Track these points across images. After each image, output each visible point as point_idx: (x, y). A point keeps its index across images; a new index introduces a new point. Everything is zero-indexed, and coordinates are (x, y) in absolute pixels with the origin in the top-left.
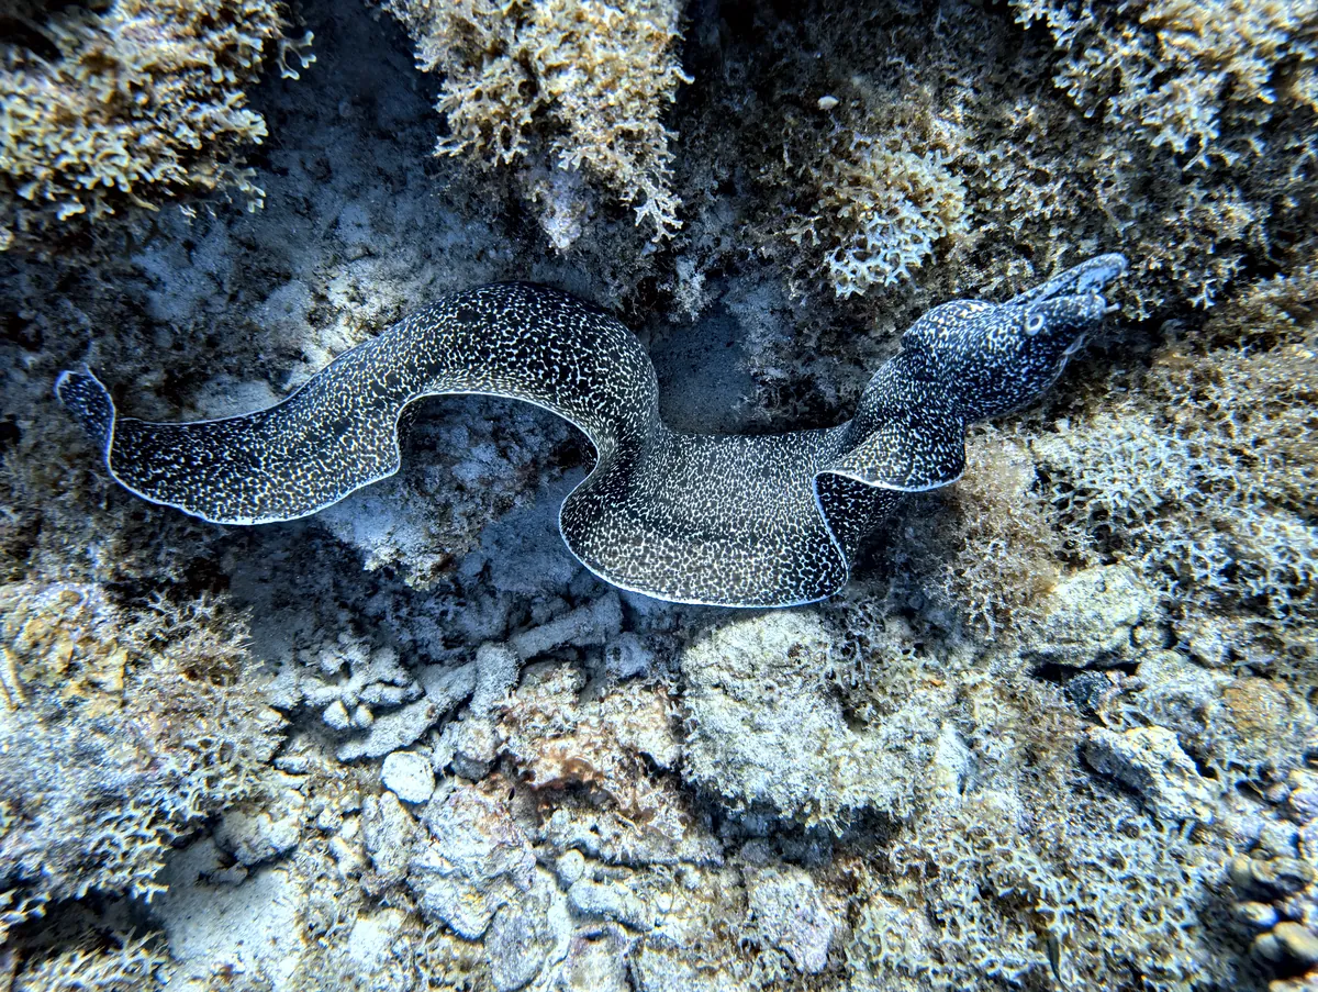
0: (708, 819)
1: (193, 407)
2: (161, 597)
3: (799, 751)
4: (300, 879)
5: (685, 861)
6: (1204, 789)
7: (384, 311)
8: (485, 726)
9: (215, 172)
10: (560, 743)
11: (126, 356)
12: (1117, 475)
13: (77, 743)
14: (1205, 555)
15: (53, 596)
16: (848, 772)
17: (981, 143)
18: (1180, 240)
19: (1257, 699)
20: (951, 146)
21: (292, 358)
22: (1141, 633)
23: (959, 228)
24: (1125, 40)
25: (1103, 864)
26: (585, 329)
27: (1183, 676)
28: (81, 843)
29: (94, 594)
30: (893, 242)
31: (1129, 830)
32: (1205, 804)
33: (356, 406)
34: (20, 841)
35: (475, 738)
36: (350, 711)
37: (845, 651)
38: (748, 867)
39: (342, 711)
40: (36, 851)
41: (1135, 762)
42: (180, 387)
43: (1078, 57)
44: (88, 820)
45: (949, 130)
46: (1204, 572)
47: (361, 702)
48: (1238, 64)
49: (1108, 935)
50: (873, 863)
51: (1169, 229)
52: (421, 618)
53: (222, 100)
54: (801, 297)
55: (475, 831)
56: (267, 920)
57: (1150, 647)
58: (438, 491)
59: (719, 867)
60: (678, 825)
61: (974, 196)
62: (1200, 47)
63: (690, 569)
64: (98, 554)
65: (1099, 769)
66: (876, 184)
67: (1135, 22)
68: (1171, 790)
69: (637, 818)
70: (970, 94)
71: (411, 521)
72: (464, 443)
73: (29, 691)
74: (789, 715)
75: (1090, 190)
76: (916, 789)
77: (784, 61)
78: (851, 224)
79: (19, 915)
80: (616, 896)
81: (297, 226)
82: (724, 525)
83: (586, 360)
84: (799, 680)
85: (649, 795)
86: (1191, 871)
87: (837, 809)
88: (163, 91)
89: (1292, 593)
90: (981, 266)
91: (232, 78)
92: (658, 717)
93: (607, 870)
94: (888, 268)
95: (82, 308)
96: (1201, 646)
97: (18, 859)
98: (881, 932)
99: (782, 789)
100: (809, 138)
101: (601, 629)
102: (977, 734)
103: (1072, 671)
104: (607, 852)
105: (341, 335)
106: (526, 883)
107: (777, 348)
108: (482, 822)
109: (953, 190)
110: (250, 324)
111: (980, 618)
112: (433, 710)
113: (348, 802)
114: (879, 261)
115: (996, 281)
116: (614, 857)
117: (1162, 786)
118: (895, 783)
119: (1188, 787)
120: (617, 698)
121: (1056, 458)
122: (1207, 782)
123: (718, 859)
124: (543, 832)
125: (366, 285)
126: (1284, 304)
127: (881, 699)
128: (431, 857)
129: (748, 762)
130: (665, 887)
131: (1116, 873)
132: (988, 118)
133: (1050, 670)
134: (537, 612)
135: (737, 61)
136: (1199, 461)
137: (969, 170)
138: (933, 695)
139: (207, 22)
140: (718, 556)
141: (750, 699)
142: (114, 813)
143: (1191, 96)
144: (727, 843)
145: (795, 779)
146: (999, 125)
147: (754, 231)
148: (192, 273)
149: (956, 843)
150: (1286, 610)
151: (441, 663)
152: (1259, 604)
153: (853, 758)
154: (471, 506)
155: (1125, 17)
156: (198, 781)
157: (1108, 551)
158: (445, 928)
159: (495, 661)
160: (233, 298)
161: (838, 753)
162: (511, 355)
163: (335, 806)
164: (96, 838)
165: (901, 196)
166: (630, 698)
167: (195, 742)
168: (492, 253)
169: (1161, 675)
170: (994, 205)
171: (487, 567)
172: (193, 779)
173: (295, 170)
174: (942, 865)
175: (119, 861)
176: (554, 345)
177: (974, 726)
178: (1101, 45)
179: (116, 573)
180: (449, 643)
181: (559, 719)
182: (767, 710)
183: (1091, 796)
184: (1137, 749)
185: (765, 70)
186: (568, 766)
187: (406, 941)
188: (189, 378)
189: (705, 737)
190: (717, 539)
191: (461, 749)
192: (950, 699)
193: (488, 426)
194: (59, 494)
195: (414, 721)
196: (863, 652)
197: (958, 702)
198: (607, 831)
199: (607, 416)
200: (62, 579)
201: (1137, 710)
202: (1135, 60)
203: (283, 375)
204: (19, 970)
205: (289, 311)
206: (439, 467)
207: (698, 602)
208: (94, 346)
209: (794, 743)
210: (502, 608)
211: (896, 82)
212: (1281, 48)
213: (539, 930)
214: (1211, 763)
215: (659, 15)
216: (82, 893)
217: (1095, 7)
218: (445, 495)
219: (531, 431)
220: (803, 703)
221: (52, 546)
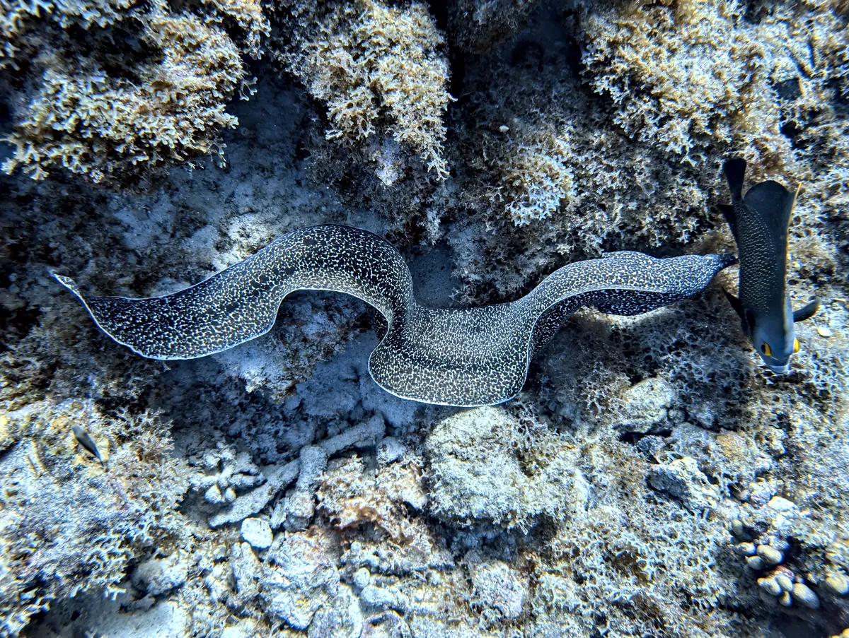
0: (444, 540)
2: (125, 410)
3: (502, 485)
4: (185, 606)
5: (432, 567)
6: (713, 490)
7: (262, 240)
8: (307, 496)
9: (207, 145)
10: (354, 501)
11: (111, 269)
13: (81, 493)
14: (700, 367)
15: (67, 405)
16: (529, 495)
17: (579, 152)
19: (733, 440)
20: (565, 153)
21: (206, 268)
22: (672, 413)
23: (571, 193)
24: (645, 102)
25: (666, 537)
26: (374, 248)
27: (694, 434)
28: (80, 557)
29: (90, 405)
30: (542, 198)
31: (677, 518)
32: (713, 498)
33: (242, 295)
34: (43, 556)
35: (301, 504)
36: (223, 490)
37: (520, 431)
38: (470, 565)
39: (218, 491)
40: (53, 561)
41: (678, 477)
42: (142, 284)
43: (624, 109)
44: (87, 541)
45: (563, 144)
46: (700, 376)
47: (229, 485)
48: (696, 115)
49: (672, 576)
50: (541, 556)
51: (668, 199)
52: (263, 435)
54: (492, 231)
55: (305, 559)
56: (165, 633)
57: (677, 421)
58: (293, 341)
59: (452, 569)
60: (428, 543)
61: (578, 178)
62: (679, 107)
64: (95, 381)
65: (658, 488)
66: (531, 169)
67: (649, 94)
68: (696, 492)
69: (402, 544)
70: (572, 128)
71: (276, 361)
72: (309, 312)
73: (48, 463)
75: (632, 177)
76: (566, 503)
77: (480, 109)
78: (520, 189)
79: (36, 608)
80: (390, 594)
81: (209, 196)
82: (459, 361)
83: (376, 264)
84: (498, 446)
85: (410, 528)
86: (710, 537)
87: (526, 515)
88: (190, 100)
90: (582, 215)
91: (221, 97)
92: (412, 482)
93: (384, 578)
94: (541, 211)
95: (87, 240)
96: (702, 417)
97: (40, 568)
98: (552, 588)
99: (494, 507)
100: (496, 145)
101: (372, 436)
102: (594, 473)
103: (640, 435)
104: (385, 566)
105: (234, 256)
106: (334, 591)
107: (476, 262)
108: (307, 553)
109: (566, 174)
110: (182, 250)
111: (593, 404)
112: (272, 490)
113: (218, 552)
114: (536, 207)
115: (589, 223)
116: (388, 570)
117: (692, 491)
118: (556, 500)
119: (705, 491)
120: (386, 474)
121: (621, 322)
122: (715, 487)
123: (452, 563)
124: (344, 558)
125: (250, 227)
127: (540, 458)
128: (276, 576)
129: (473, 494)
130: (420, 586)
131: (674, 541)
132: (582, 139)
133: (629, 436)
134: (330, 430)
137: (574, 165)
138: (569, 454)
139: (212, 67)
140: (456, 378)
141: (472, 458)
142: (103, 536)
144: (456, 553)
145: (501, 500)
146: (587, 143)
147: (467, 194)
148: (148, 222)
149: (589, 534)
150: (739, 394)
151: (274, 463)
152: (727, 392)
153: (531, 488)
154: (310, 351)
155: (643, 92)
156: (149, 519)
157: (651, 371)
158: (284, 624)
159: (313, 455)
160: (173, 236)
161: (523, 485)
162: (335, 263)
163: (210, 555)
164: (89, 553)
165: (545, 175)
166: (394, 472)
167: (148, 494)
168: (324, 209)
169: (682, 434)
170: (588, 181)
171: (302, 404)
172: (147, 517)
174: (581, 548)
175: (101, 569)
177: (593, 468)
178: (634, 104)
179: (105, 392)
180: (281, 449)
181: (353, 486)
182: (481, 463)
183: (656, 503)
184: (679, 469)
185: (470, 114)
186: (361, 513)
187: (258, 637)
188: (148, 279)
189: (446, 484)
190: (455, 368)
191: (292, 511)
192: (578, 455)
193: (322, 303)
194: (75, 343)
195: (260, 498)
196: (530, 430)
197: (583, 456)
198: (384, 553)
199: (387, 296)
200: (70, 396)
201: (676, 452)
202: (650, 111)
203: (199, 279)
205: (205, 242)
206: (294, 327)
208: (92, 263)
209: (498, 481)
210: (312, 428)
211: (535, 122)
212: (712, 110)
213: (344, 619)
214: (715, 475)
215: (438, 69)
216: (73, 594)
217: (630, 86)
218: (297, 344)
219: (346, 306)
220: (500, 459)
221: (65, 377)
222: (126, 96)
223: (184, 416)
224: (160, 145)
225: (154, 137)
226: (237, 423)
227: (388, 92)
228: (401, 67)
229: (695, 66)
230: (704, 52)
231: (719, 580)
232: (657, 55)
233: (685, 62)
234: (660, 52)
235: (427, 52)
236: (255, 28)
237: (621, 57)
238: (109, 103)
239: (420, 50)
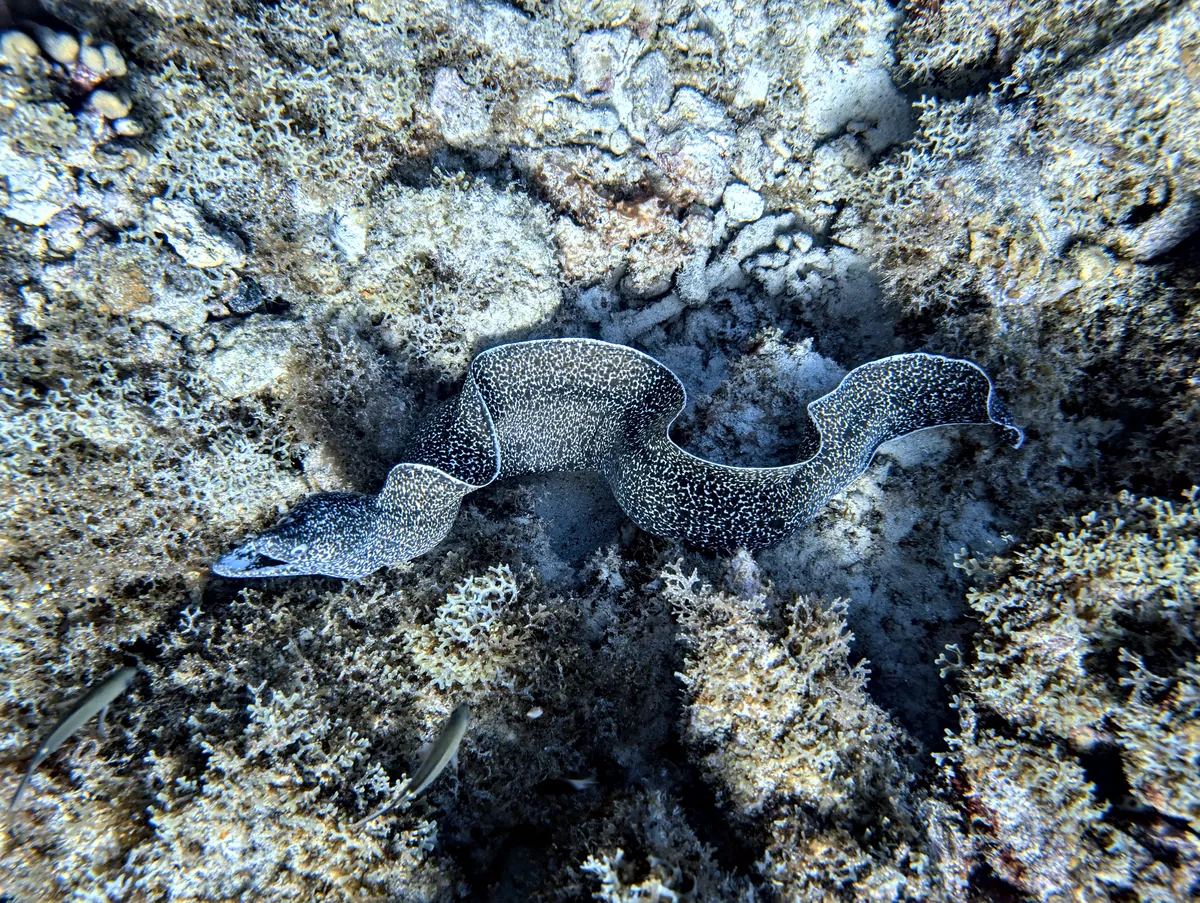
1: (953, 440)
2: (951, 305)
3: (475, 229)
4: (808, 127)
5: (537, 149)
6: (162, 224)
7: (831, 526)
8: (696, 241)
9: (995, 567)
10: (641, 231)
11: (1004, 470)
12: (244, 466)
13: (994, 195)
14: (171, 407)
15: (1025, 294)
16: (436, 216)
17: (408, 700)
18: (232, 649)
19: (126, 294)
20: (432, 694)
21: (890, 486)
22: (208, 344)
23: (413, 636)
24: (325, 775)
25: (234, 160)
26: (688, 525)
27: (174, 314)
28: (980, 128)
29: (998, 300)
30: (472, 610)
31: (213, 188)
32: (159, 211)
34: (1018, 128)
35: (702, 232)
36: (794, 245)
37: (442, 311)
39: (800, 245)
41: (218, 238)
42: (964, 452)
43: (357, 762)
44: (978, 143)
45: (433, 706)
46: (171, 394)
47: (788, 253)
49: (227, 106)
53: (1000, 613)
55: (695, 163)
56: (827, 97)
57: (199, 336)
58: (772, 398)
59: (512, 146)
60: (548, 174)
61: (405, 661)
63: (572, 365)
66: (490, 654)
67: (322, 788)
68: (185, 220)
69: (578, 179)
71: (787, 375)
72: (760, 434)
74: (483, 255)
75: (318, 673)
77: (570, 743)
78: (505, 621)
79: (1007, 82)
80: (584, 122)
81: (900, 583)
82: (550, 402)
83: (684, 502)
85: (573, 197)
86: (164, 160)
87: (442, 186)
88: (1044, 607)
89: (100, 382)
90: (385, 611)
91: (996, 630)
92: (570, 256)
93: (593, 141)
94: (474, 589)
96: (162, 338)
97: (1016, 116)
98: (399, 98)
99: (486, 198)
100: (546, 684)
101: (616, 322)
102: (333, 255)
103: (259, 310)
104: (596, 154)
105: (858, 507)
106: (651, 128)
107: (527, 539)
108: (692, 169)
110: (922, 506)
112: (733, 252)
113: (784, 183)
114: (481, 594)
115: (373, 600)
116: (591, 150)
117: (193, 222)
118: (399, 209)
119: (172, 224)
120: (601, 269)
121: (287, 480)
122: (160, 229)
124: (644, 166)
125: (845, 545)
127: (407, 278)
128: (725, 142)
129: (512, 217)
130: (548, 129)
131: (224, 154)
132: (407, 719)
133: (279, 309)
134: (661, 332)
135: (606, 738)
136: (179, 484)
137: (415, 678)
138: (368, 283)
139: (1019, 660)
140: (552, 377)
141: (514, 266)
142: (961, 149)
143: (275, 734)
144: (509, 164)
145: (478, 206)
146: (398, 713)
147: (571, 614)
149: (344, 170)
150: (104, 370)
151: (730, 290)
152: (124, 373)
153: (432, 227)
154: (744, 390)
155: (331, 791)
156: (908, 177)
157: (240, 408)
158: (705, 95)
159: (695, 290)
160: (936, 524)
161: (444, 229)
163: (792, 179)
164: (970, 132)
165: (470, 646)
166: (592, 270)
167: (915, 202)
169: (188, 311)
170: (390, 655)
171: (705, 364)
172: (911, 178)
173: (907, 624)
175: (951, 119)
176: (711, 509)
177: (336, 261)
178: (343, 770)
179: (989, 314)
180: (727, 304)
181: (645, 248)
182: (501, 259)
183: (240, 214)
184: (219, 248)
185: (583, 735)
186: (635, 214)
187: (730, 85)
188: (959, 459)
189: (541, 236)
191: (710, 225)
192: (355, 281)
193: (744, 448)
194: (1034, 364)
195: (744, 244)
196: (427, 312)
197: (349, 279)
198: (598, 169)
199: (659, 464)
200: (1021, 308)
201: (212, 283)
202: (314, 762)
203: (893, 472)
204: (994, 51)
205: (896, 520)
206: (775, 415)
207: (563, 340)
209: (478, 235)
210: (690, 333)
211: (480, 739)
213: (639, 94)
214: (158, 242)
215: (706, 718)
216: (968, 99)
217: (354, 796)
218: (767, 395)
219: (710, 449)
220: (473, 267)
221: (1030, 331)
229: (236, 855)
231: (157, 97)
234: (307, 863)
235: (730, 737)
236: (970, 734)
237: (376, 838)
238: (1149, 576)
239: (741, 738)
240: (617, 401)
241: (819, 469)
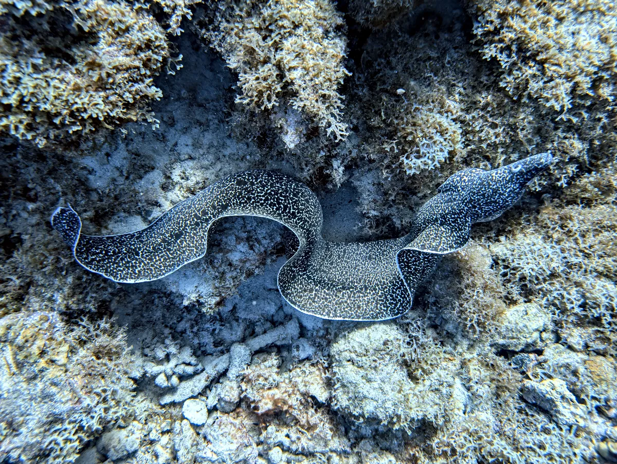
0: (343, 429)
1: (106, 228)
2: (85, 319)
3: (390, 391)
5: (332, 451)
6: (580, 409)
7: (198, 183)
8: (234, 385)
9: (137, 114)
10: (271, 392)
11: (76, 204)
12: (530, 261)
13: (43, 391)
14: (572, 298)
15: (36, 317)
16: (413, 402)
17: (467, 111)
19: (601, 366)
20: (454, 112)
21: (153, 205)
22: (544, 335)
23: (459, 146)
24: (530, 67)
25: (535, 447)
26: (295, 189)
27: (565, 355)
28: (40, 443)
29: (55, 317)
30: (432, 151)
31: (546, 431)
32: (581, 417)
33: (186, 225)
34: (10, 443)
35: (229, 391)
36: (168, 378)
37: (408, 343)
38: (364, 453)
39: (165, 378)
40: (18, 448)
41: (548, 396)
42: (100, 218)
43: (510, 73)
44: (46, 431)
45: (454, 104)
46: (572, 305)
47: (174, 373)
48: (578, 79)
50: (424, 450)
52: (203, 333)
53: (143, 82)
54: (388, 177)
55: (229, 437)
57: (548, 342)
58: (220, 266)
59: (348, 454)
60: (329, 432)
61: (465, 133)
62: (562, 71)
63: (336, 304)
64: (59, 298)
65: (529, 401)
66: (423, 126)
67: (534, 60)
68: (565, 410)
69: (308, 429)
70: (462, 90)
71: (206, 281)
72: (233, 243)
73: (20, 365)
74: (384, 374)
75: (515, 132)
76: (445, 410)
77: (381, 74)
78: (412, 143)
81: (158, 146)
82: (352, 282)
83: (295, 202)
84: (388, 357)
85: (315, 417)
86: (577, 451)
87: (409, 420)
88: (119, 77)
89: (612, 316)
90: (468, 164)
91: (148, 73)
92: (318, 378)
93: (293, 457)
94: (430, 162)
95: (58, 182)
96: (573, 341)
97: (8, 452)
99: (382, 410)
100: (393, 106)
101: (289, 336)
102: (471, 384)
103: (514, 353)
104: (294, 447)
105: (177, 194)
107: (375, 201)
108: (232, 433)
109: (455, 130)
110: (134, 190)
111: (472, 325)
112: (208, 377)
113: (165, 426)
114: (426, 159)
116: (297, 450)
117: (560, 408)
118: (436, 407)
119: (573, 409)
120: (298, 370)
121: (501, 253)
122: (582, 406)
123: (348, 449)
124: (262, 438)
125: (189, 172)
126: (597, 185)
127: (425, 367)
128: (207, 451)
129: (365, 397)
131: (542, 452)
132: (470, 100)
133: (504, 352)
134: (257, 329)
135: (360, 73)
136: (566, 255)
137: (462, 122)
138: (450, 364)
139: (140, 48)
140: (349, 297)
141: (365, 366)
142: (59, 426)
144: (353, 441)
145: (389, 405)
146: (475, 103)
147: (367, 147)
148: (108, 167)
149: (465, 438)
150: (610, 323)
151: (212, 354)
152: (597, 321)
153: (415, 395)
154: (235, 274)
155: (529, 58)
156: (99, 410)
157: (526, 297)
159: (240, 351)
160: (127, 178)
161: (408, 392)
162: (261, 200)
163: (158, 428)
164: (48, 440)
165: (435, 131)
166: (304, 369)
167: (99, 390)
168: (248, 157)
169: (554, 354)
170: (474, 136)
171: (234, 307)
172: (97, 409)
174: (458, 449)
175: (58, 453)
176: (281, 196)
177: (470, 379)
178: (520, 69)
179: (67, 307)
180: (216, 344)
181: (271, 379)
182: (373, 371)
183: (527, 414)
184: (549, 389)
185: (372, 78)
186: (276, 403)
188: (106, 214)
189: (343, 386)
190: (349, 289)
191: (222, 396)
192: (458, 367)
193: (244, 235)
194: (42, 268)
195: (199, 383)
196: (417, 344)
197: (462, 368)
198: (294, 436)
199: (303, 228)
200: (40, 310)
201: (546, 371)
202: (534, 76)
203: (148, 213)
205: (153, 183)
206: (221, 254)
207: (341, 319)
208: (62, 200)
209: (387, 387)
210: (242, 328)
211: (429, 85)
212: (595, 73)
214: (583, 396)
215: (337, 47)
217: (517, 53)
218: (223, 268)
219: (264, 238)
220: (390, 368)
221: (36, 294)
222: (63, 74)
223: (142, 316)
224: (90, 117)
225: (85, 110)
226: (183, 322)
227: (290, 69)
228: (303, 47)
229: (583, 33)
230: (592, 18)
232: (545, 24)
233: (572, 29)
234: (548, 21)
235: (326, 32)
236: (178, 13)
237: (510, 27)
238: (47, 81)
239: (320, 31)
240: (309, 278)
241: (205, 213)
